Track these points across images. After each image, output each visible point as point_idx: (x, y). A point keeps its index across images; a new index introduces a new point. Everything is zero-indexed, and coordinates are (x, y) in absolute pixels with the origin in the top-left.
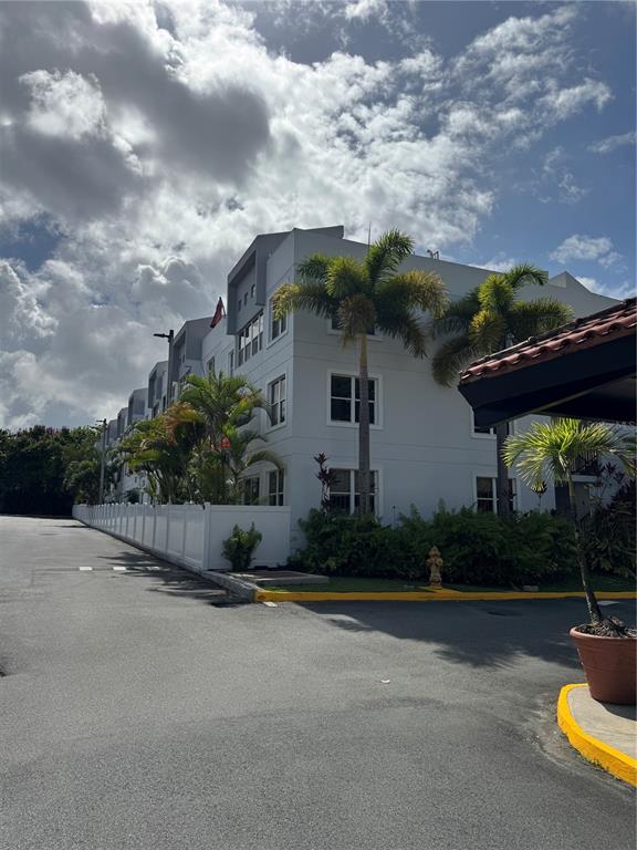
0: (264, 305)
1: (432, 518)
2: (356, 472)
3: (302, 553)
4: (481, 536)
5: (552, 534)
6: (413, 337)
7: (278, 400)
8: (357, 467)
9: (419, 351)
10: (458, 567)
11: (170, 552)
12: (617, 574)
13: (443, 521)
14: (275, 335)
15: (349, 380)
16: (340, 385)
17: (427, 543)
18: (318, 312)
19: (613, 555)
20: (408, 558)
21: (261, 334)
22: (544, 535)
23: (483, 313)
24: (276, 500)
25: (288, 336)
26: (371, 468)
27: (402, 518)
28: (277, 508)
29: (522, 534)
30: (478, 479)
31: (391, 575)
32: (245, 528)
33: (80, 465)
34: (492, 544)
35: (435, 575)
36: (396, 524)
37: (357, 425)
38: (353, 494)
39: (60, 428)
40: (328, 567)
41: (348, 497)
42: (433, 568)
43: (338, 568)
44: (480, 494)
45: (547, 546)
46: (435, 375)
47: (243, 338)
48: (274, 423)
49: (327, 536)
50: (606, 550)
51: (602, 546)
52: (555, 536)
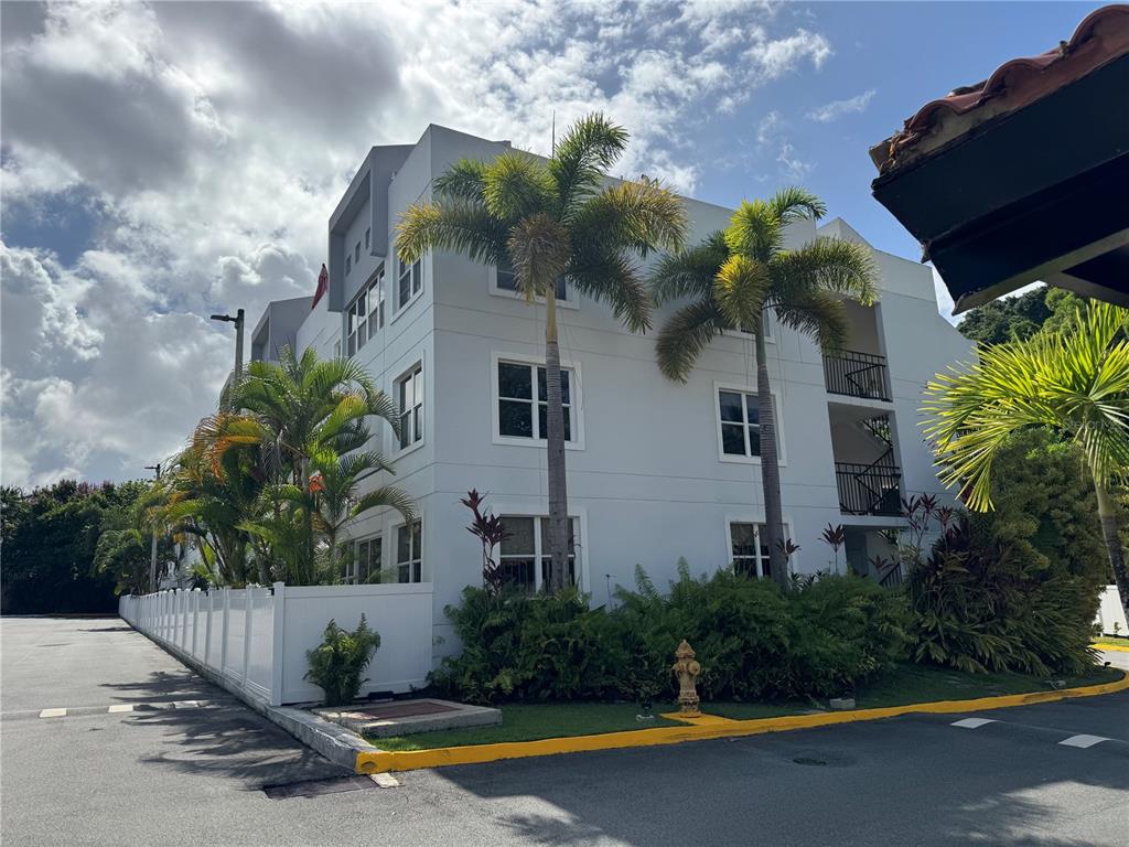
0: (384, 255)
1: (670, 592)
2: (544, 520)
3: (454, 664)
4: (756, 618)
5: (864, 609)
6: (628, 298)
7: (409, 406)
8: (546, 512)
9: (638, 321)
10: (722, 673)
11: (227, 670)
12: (956, 668)
13: (687, 595)
14: (403, 300)
15: (529, 369)
16: (513, 379)
17: (668, 635)
18: (472, 255)
19: (948, 637)
20: (636, 662)
21: (382, 304)
22: (850, 610)
23: (735, 259)
24: (410, 573)
25: (424, 299)
26: (570, 514)
27: (621, 593)
28: (411, 586)
29: (814, 611)
30: (734, 526)
31: (610, 696)
32: (348, 625)
33: (121, 535)
34: (775, 629)
35: (688, 691)
36: (613, 604)
37: (545, 442)
38: (539, 557)
39: (99, 484)
40: (498, 688)
41: (531, 563)
42: (684, 680)
43: (516, 688)
44: (737, 550)
45: (859, 629)
46: (661, 364)
47: (355, 317)
48: (404, 444)
49: (497, 631)
50: (936, 628)
51: (928, 624)
52: (868, 611)
